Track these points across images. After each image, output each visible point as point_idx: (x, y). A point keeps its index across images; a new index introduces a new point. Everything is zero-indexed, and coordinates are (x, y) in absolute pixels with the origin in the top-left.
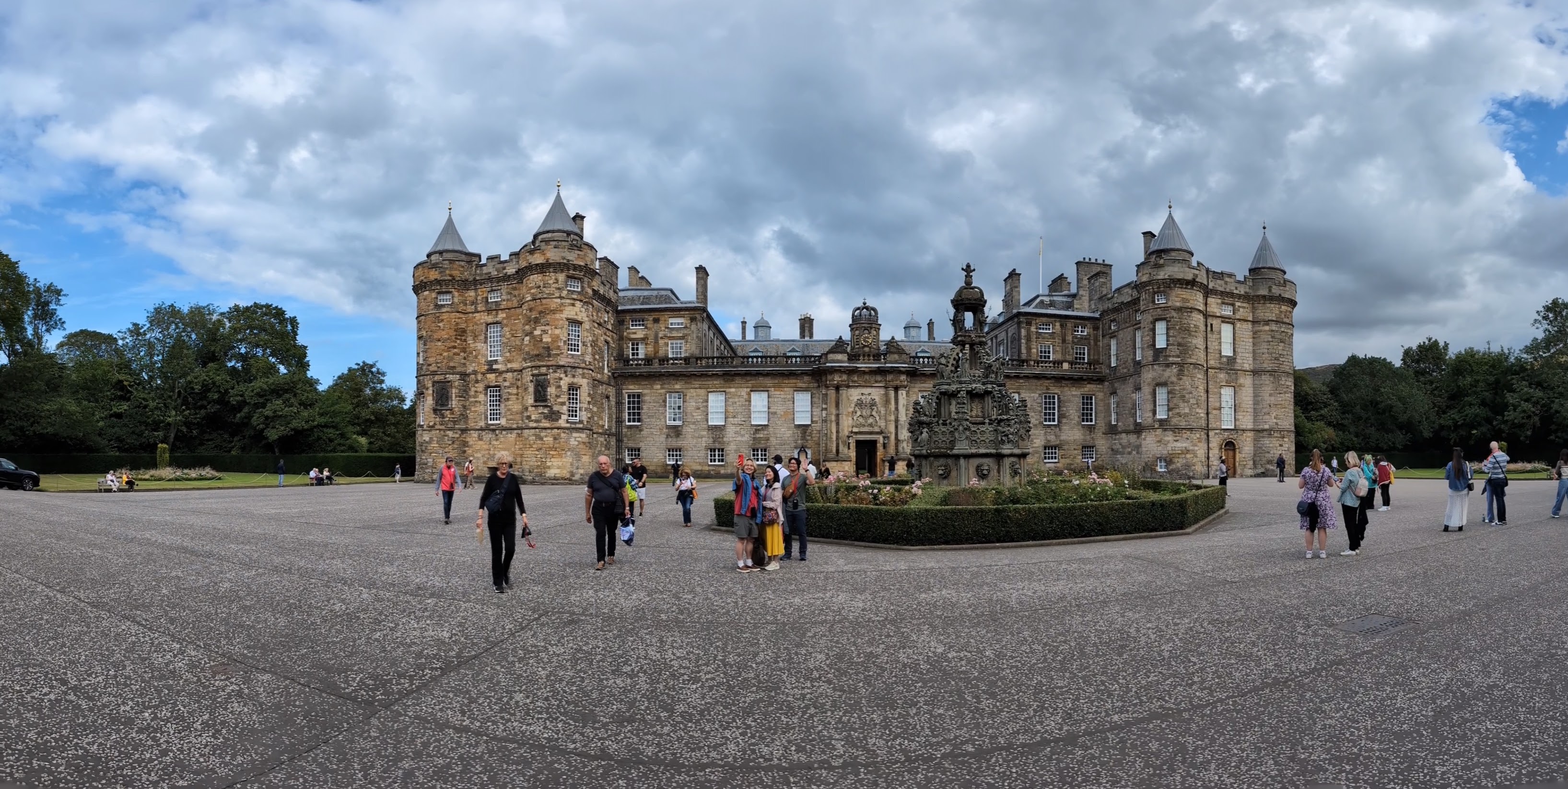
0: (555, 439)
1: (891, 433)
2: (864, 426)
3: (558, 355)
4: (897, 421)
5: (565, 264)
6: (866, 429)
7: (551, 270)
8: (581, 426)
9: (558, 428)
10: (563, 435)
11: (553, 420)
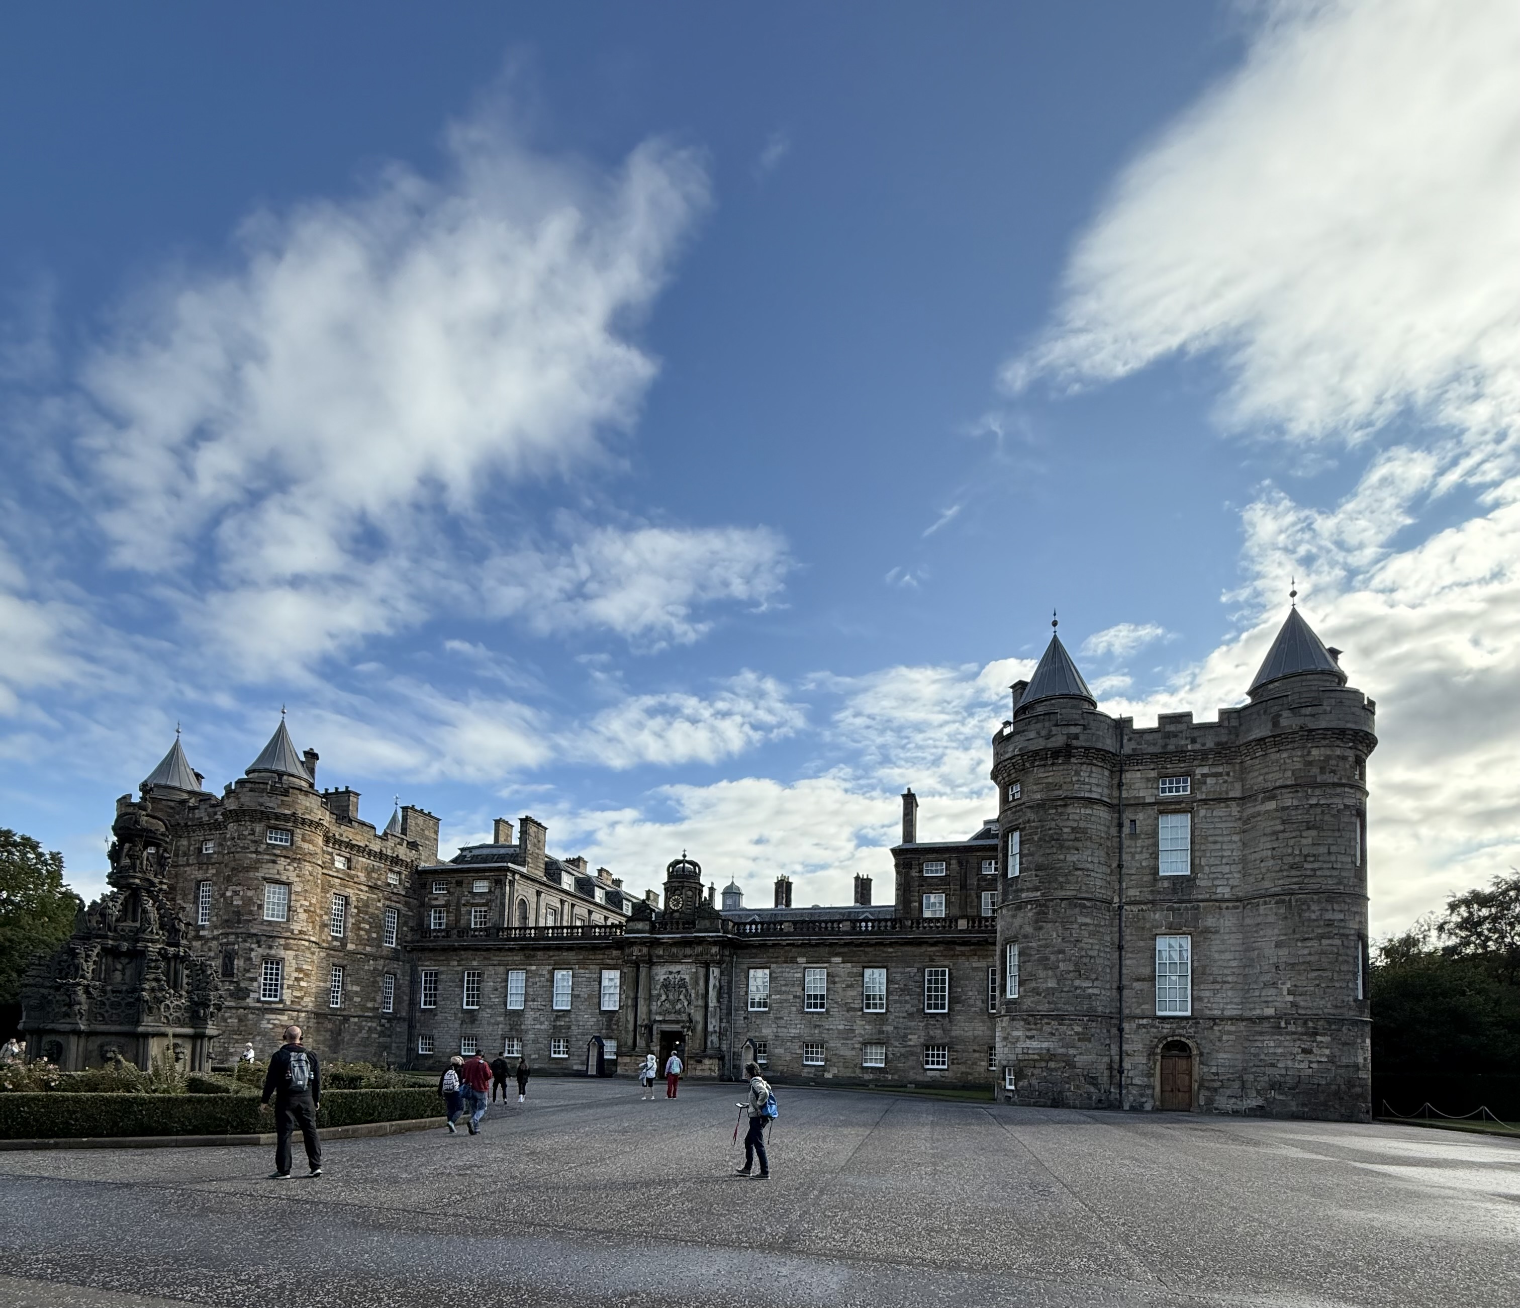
0: (240, 1020)
1: (697, 1022)
2: (669, 1013)
3: (250, 921)
4: (706, 1006)
5: (262, 812)
6: (672, 1017)
7: (247, 818)
8: (281, 1006)
9: (245, 1009)
10: (250, 1016)
11: (239, 999)
